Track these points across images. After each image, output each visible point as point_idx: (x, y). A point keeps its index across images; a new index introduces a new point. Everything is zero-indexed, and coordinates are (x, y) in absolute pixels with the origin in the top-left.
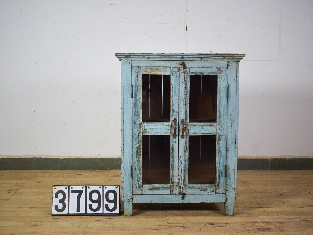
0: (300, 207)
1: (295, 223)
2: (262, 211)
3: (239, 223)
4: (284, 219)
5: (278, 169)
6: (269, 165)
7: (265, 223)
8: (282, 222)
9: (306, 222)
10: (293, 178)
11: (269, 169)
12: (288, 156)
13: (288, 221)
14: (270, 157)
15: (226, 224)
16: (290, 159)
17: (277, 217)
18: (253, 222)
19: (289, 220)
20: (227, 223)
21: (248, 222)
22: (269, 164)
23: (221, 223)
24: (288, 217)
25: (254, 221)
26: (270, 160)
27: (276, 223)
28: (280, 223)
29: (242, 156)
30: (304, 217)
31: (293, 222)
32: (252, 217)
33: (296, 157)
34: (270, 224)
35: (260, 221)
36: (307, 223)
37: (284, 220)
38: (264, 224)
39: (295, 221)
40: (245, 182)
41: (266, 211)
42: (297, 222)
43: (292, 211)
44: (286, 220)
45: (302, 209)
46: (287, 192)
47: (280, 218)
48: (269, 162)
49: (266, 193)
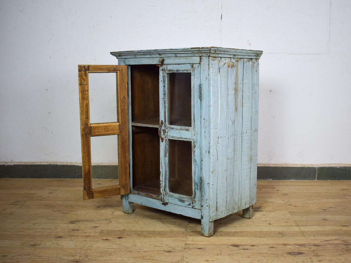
0: (343, 225)
1: (333, 245)
2: (298, 230)
3: (268, 245)
4: (322, 241)
5: (326, 179)
6: (316, 174)
7: (298, 245)
8: (318, 245)
9: (346, 245)
10: (343, 190)
11: (316, 178)
12: (339, 164)
13: (326, 244)
14: (317, 165)
15: (253, 246)
16: (340, 167)
17: (313, 238)
18: (285, 245)
19: (326, 242)
20: (254, 245)
21: (278, 244)
22: (317, 173)
23: (247, 245)
24: (326, 238)
25: (286, 242)
26: (317, 168)
27: (311, 245)
28: (316, 245)
29: (285, 164)
30: (345, 238)
31: (332, 244)
32: (284, 238)
33: (347, 166)
34: (304, 247)
35: (292, 243)
36: (347, 246)
37: (321, 242)
38: (296, 247)
39: (334, 244)
40: (285, 195)
41: (302, 230)
42: (336, 245)
43: (333, 230)
44: (323, 242)
45: (345, 229)
46: (331, 206)
47: (316, 240)
48: (317, 170)
49: (307, 208)
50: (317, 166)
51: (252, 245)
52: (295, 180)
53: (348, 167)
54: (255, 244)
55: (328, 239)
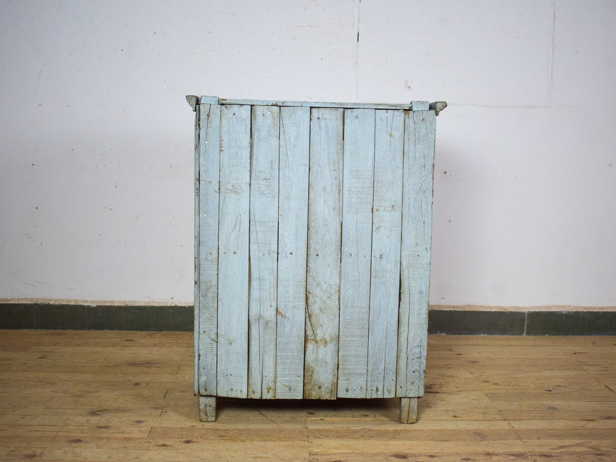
0: (586, 419)
1: (575, 456)
2: (508, 427)
3: (458, 454)
4: (553, 447)
5: (543, 334)
6: (524, 324)
7: (513, 455)
8: (548, 454)
9: (598, 455)
10: (575, 353)
11: (525, 333)
12: (565, 306)
13: (561, 452)
14: (526, 308)
15: (432, 456)
16: (568, 312)
17: (537, 442)
18: (488, 454)
19: (562, 450)
20: (433, 454)
21: (477, 454)
22: (526, 323)
23: (420, 455)
24: (560, 443)
25: (491, 450)
26: (526, 314)
27: (536, 455)
28: (544, 456)
29: (469, 306)
30: (594, 443)
31: (572, 454)
32: (485, 442)
33: (581, 310)
34: (524, 458)
35: (501, 451)
36: (599, 457)
37: (552, 449)
38: (509, 458)
39: (576, 453)
40: (474, 362)
41: (515, 428)
42: (579, 454)
43: (569, 428)
44: (556, 449)
45: (590, 425)
46: (560, 384)
47: (543, 445)
48: (526, 318)
49: (516, 387)
50: (526, 311)
51: (430, 454)
52: (486, 335)
53: (583, 312)
54: (435, 453)
55: (563, 444)
